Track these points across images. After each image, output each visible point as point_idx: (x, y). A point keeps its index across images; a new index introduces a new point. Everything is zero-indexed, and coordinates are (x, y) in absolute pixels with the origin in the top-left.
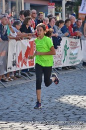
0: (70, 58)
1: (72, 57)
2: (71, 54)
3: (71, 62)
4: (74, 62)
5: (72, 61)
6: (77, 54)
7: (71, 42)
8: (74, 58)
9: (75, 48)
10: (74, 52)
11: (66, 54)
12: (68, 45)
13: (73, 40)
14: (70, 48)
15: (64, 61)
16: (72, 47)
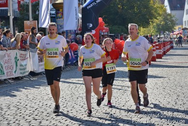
0: (21, 69)
1: (22, 68)
2: (21, 65)
3: (21, 73)
4: (24, 73)
5: (22, 71)
6: (26, 65)
7: (21, 54)
8: (24, 69)
9: (24, 60)
10: (23, 63)
11: (17, 65)
12: (18, 57)
13: (23, 52)
14: (20, 60)
15: (15, 72)
16: (22, 59)
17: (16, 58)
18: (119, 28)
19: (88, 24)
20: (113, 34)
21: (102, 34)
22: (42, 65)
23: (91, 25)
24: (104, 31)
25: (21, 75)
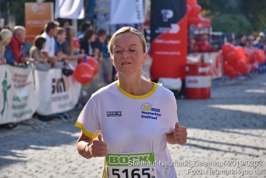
0: (14, 107)
1: (17, 103)
2: (16, 99)
3: (15, 115)
4: (22, 115)
5: (17, 111)
6: (26, 98)
7: (16, 75)
8: (22, 107)
9: (23, 86)
10: (21, 93)
13: (20, 71)
15: (2, 113)
16: (17, 84)
17: (5, 82)
18: (234, 19)
19: (163, 12)
20: (220, 34)
21: (196, 32)
22: (59, 98)
23: (170, 14)
24: (200, 25)
25: (15, 120)
